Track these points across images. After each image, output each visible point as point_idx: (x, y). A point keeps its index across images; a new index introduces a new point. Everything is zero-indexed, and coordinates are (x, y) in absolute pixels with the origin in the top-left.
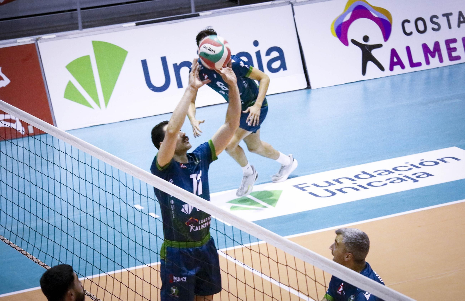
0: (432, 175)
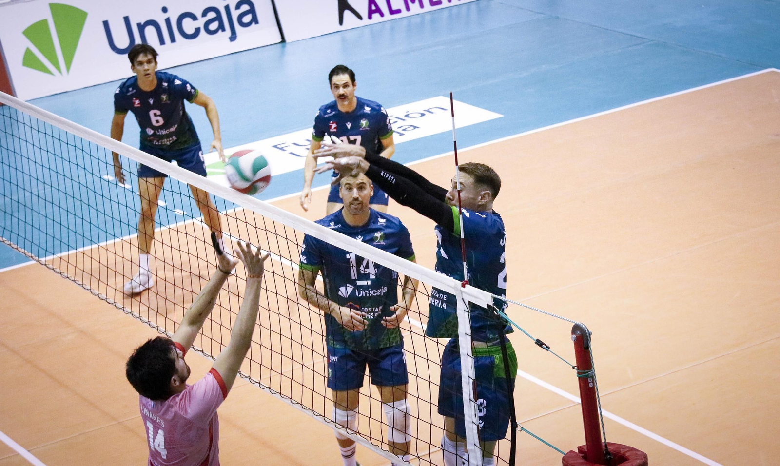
0: (418, 128)
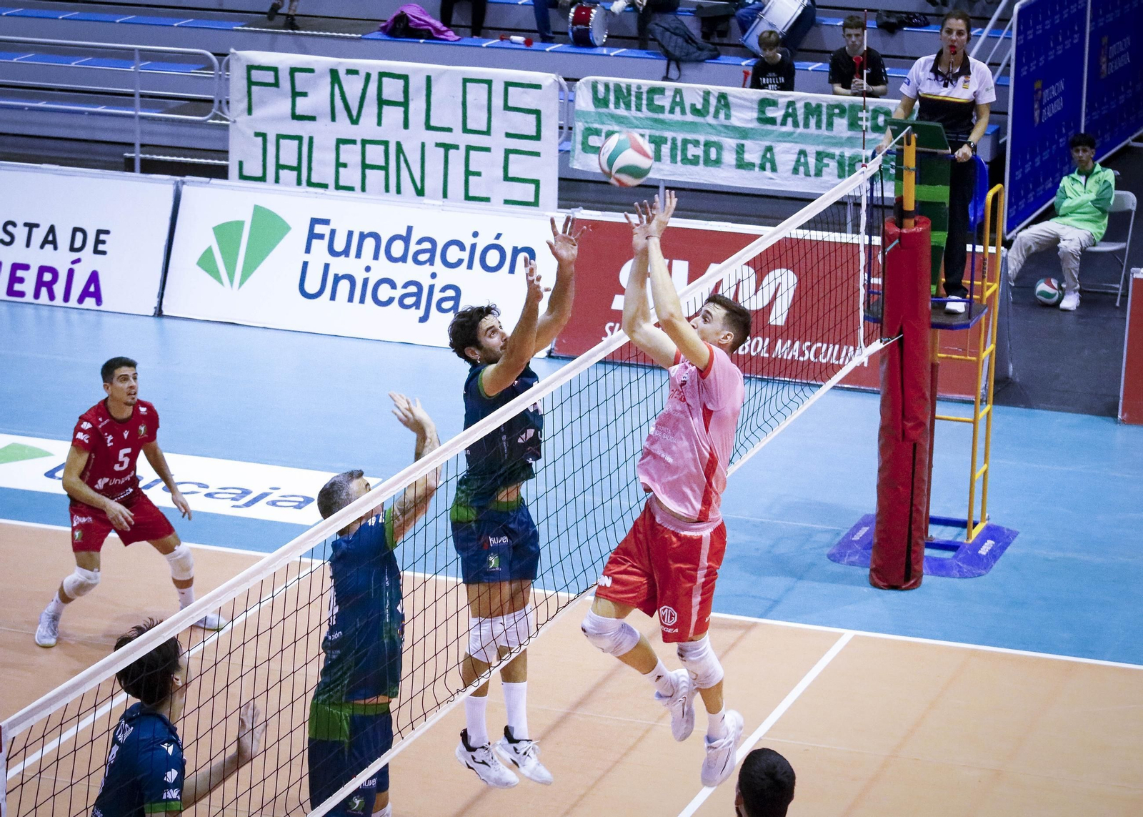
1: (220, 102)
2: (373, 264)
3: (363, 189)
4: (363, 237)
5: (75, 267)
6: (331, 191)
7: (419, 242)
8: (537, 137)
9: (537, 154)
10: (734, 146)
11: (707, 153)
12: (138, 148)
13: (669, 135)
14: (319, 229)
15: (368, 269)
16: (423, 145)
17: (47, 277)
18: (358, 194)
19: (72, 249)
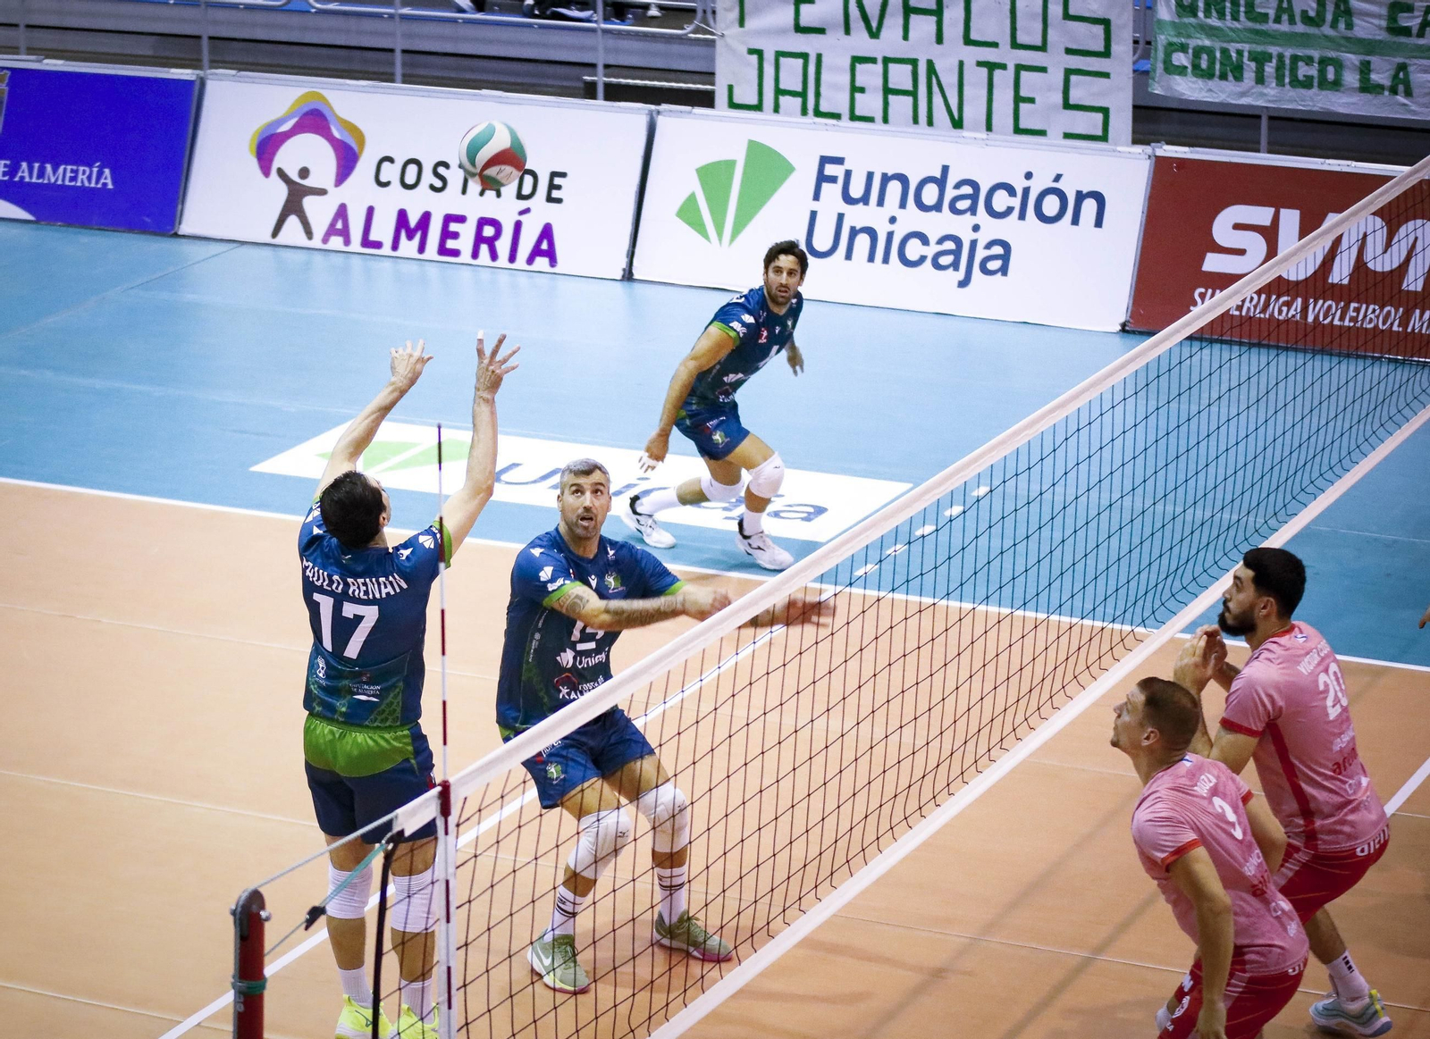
1: (705, 12)
2: (899, 213)
3: (886, 120)
4: (886, 179)
5: (523, 218)
6: (845, 121)
7: (957, 186)
8: (1106, 53)
9: (1106, 75)
10: (1357, 63)
11: (1322, 72)
12: (600, 69)
13: (1274, 50)
14: (830, 170)
15: (893, 220)
16: (961, 64)
17: (489, 231)
18: (879, 125)
19: (520, 196)
